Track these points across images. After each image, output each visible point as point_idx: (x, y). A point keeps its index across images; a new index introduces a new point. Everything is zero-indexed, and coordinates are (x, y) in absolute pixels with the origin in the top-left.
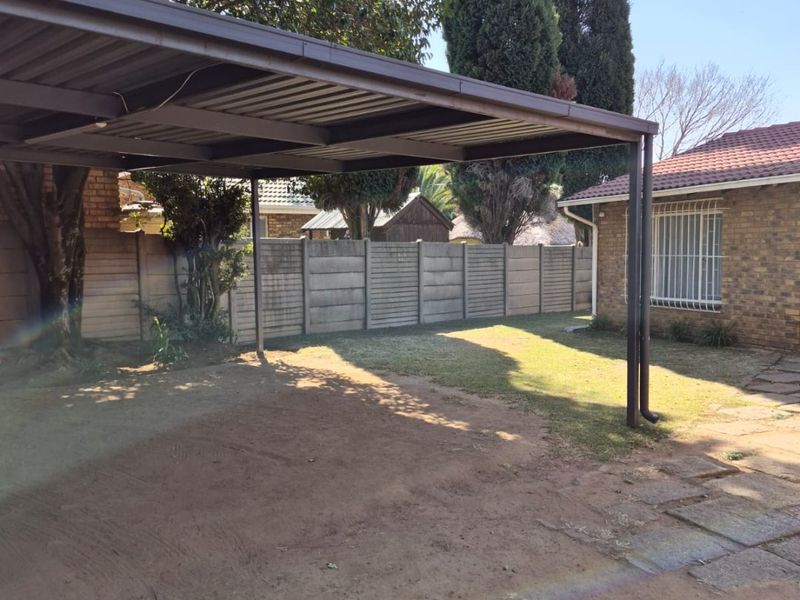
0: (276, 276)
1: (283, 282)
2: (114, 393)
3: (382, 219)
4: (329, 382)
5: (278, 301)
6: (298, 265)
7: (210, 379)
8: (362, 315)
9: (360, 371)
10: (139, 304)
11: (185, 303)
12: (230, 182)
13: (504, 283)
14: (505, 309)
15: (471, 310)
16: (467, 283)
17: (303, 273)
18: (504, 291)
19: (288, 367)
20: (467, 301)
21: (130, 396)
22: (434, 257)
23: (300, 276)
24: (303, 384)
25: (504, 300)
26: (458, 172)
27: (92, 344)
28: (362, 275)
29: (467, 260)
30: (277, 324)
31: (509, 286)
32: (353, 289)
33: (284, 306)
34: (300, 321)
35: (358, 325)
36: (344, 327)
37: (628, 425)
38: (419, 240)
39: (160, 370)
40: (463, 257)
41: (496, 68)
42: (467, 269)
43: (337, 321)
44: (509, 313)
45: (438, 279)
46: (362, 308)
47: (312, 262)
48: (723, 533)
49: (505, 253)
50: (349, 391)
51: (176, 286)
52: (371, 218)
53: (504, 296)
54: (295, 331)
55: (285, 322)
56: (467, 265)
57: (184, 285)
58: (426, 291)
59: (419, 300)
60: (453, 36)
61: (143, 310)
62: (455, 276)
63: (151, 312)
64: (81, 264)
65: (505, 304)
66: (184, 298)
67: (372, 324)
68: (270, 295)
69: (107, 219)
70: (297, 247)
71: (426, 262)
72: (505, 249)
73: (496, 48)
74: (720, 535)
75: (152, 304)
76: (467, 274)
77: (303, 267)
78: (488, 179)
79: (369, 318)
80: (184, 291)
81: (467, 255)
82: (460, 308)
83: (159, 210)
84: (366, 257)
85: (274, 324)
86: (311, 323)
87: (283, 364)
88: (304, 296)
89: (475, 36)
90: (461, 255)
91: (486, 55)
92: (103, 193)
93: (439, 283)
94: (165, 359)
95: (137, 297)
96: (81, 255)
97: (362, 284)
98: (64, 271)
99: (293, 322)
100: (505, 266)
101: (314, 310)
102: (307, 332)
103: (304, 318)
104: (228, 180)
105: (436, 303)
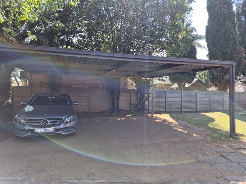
0: (159, 98)
1: (161, 99)
2: (120, 119)
3: (187, 85)
4: (163, 121)
5: (159, 103)
6: (164, 96)
7: (139, 118)
8: (180, 108)
9: (172, 119)
10: (130, 103)
11: (139, 103)
12: (148, 79)
13: (223, 101)
14: (223, 108)
15: (212, 108)
16: (211, 101)
17: (165, 97)
18: (223, 104)
19: (157, 117)
20: (211, 106)
21: (122, 120)
22: (201, 94)
23: (165, 98)
24: (157, 121)
25: (223, 106)
26: (210, 73)
27: (121, 110)
28: (181, 98)
29: (211, 95)
30: (159, 108)
31: (224, 102)
32: (178, 101)
33: (161, 104)
34: (165, 108)
35: (179, 110)
36: (176, 110)
37: (230, 136)
38: (196, 90)
39: (131, 116)
40: (210, 95)
41: (220, 48)
42: (211, 97)
43: (174, 108)
44: (224, 109)
45: (202, 100)
46: (180, 106)
47: (168, 95)
48: (230, 159)
49: (223, 94)
50: (166, 123)
51: (137, 99)
52: (184, 85)
53: (223, 105)
54: (164, 110)
55: (161, 108)
56: (211, 96)
57: (138, 99)
58: (198, 103)
59: (196, 105)
60: (208, 41)
61: (131, 104)
62: (208, 99)
63: (132, 104)
64: (119, 95)
65: (223, 107)
66: (139, 102)
67: (183, 110)
68: (158, 102)
69: (125, 86)
70: (164, 92)
71: (199, 96)
72: (223, 92)
73: (220, 43)
74: (229, 160)
75: (133, 103)
76: (211, 99)
77: (165, 96)
78: (218, 75)
79: (182, 108)
80: (139, 101)
81: (211, 94)
82: (209, 107)
83: (134, 84)
84: (181, 94)
85: (158, 108)
86: (167, 109)
87: (156, 117)
88: (165, 102)
89: (214, 41)
90: (209, 94)
91: (217, 45)
92: (124, 81)
93: (202, 101)
94: (133, 114)
95: (130, 101)
96: (119, 93)
97: (181, 100)
98: (116, 96)
99: (163, 108)
100: (223, 97)
101: (168, 106)
102: (166, 111)
103: (165, 107)
104: (147, 78)
105: (202, 106)
